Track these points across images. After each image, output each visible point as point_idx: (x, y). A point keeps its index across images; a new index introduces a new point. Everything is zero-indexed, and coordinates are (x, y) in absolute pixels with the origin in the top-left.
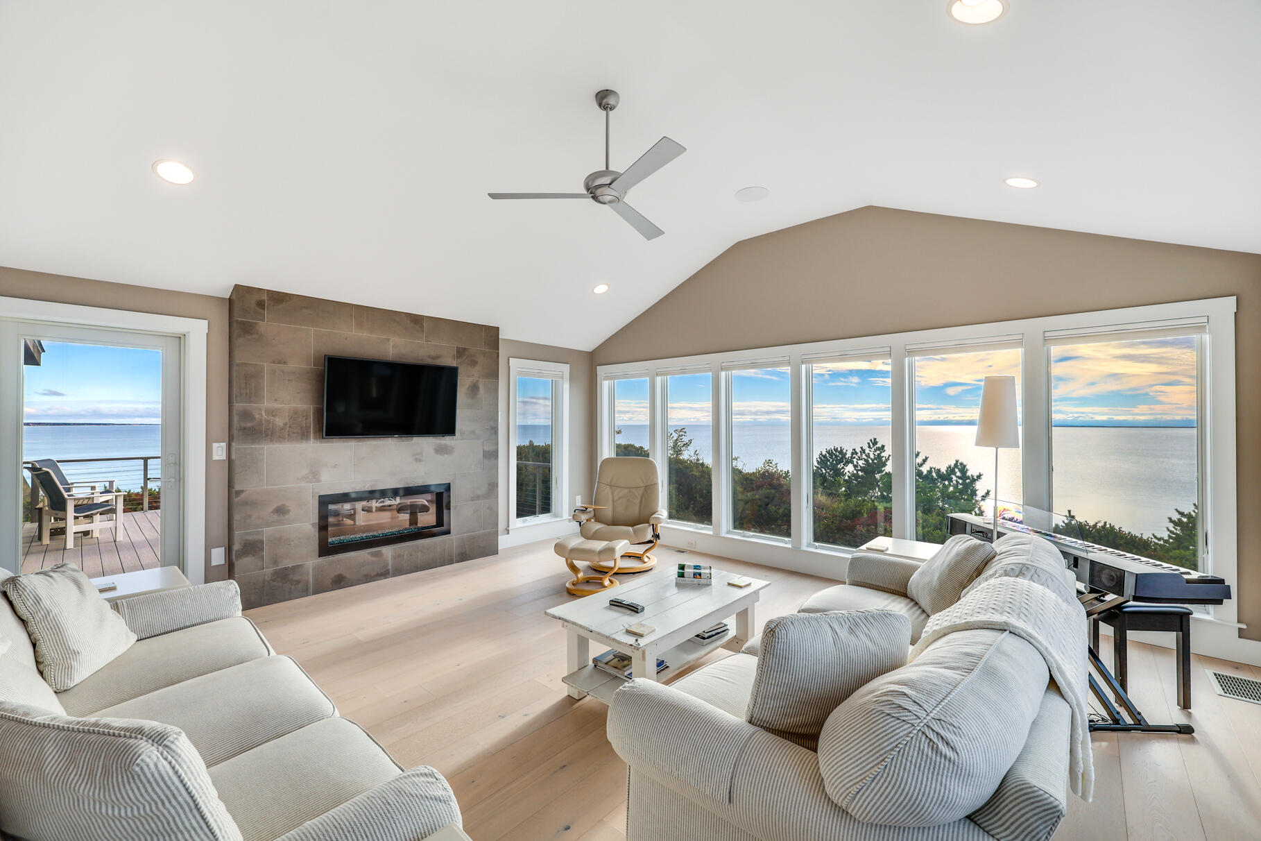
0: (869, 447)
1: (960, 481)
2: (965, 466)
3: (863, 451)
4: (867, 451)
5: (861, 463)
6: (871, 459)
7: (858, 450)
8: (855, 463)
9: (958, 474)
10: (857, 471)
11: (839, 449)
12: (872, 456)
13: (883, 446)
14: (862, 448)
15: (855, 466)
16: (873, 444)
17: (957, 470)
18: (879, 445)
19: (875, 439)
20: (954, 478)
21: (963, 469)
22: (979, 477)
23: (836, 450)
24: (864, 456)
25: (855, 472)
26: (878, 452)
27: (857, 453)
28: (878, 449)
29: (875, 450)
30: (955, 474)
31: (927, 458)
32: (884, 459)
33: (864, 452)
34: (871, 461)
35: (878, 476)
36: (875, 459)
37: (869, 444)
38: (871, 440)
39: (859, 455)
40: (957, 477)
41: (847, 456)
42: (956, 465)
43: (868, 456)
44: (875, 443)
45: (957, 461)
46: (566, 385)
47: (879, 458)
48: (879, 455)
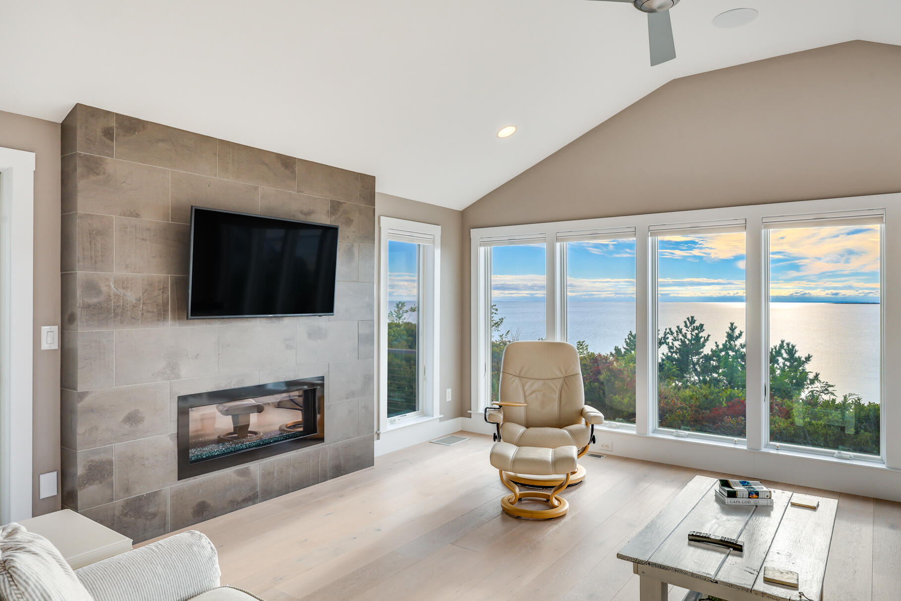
0: (686, 326)
1: (788, 364)
2: (793, 347)
3: (679, 330)
4: (684, 331)
5: (677, 344)
6: (688, 340)
7: (674, 330)
8: (671, 344)
9: (785, 355)
10: (672, 353)
12: (689, 336)
13: (702, 326)
14: (678, 327)
15: (670, 348)
16: (691, 323)
17: (783, 351)
18: (697, 324)
20: (781, 360)
21: (791, 351)
22: (808, 358)
24: (680, 337)
25: (670, 354)
26: (696, 331)
27: (672, 333)
28: (697, 328)
29: (693, 330)
30: (781, 355)
32: (702, 340)
33: (681, 332)
34: (687, 342)
35: (695, 359)
36: (692, 339)
37: (685, 322)
38: (688, 319)
39: (675, 335)
40: (784, 358)
42: (782, 346)
43: (685, 336)
44: (692, 321)
45: (783, 342)
46: (438, 252)
47: (697, 338)
48: (697, 335)
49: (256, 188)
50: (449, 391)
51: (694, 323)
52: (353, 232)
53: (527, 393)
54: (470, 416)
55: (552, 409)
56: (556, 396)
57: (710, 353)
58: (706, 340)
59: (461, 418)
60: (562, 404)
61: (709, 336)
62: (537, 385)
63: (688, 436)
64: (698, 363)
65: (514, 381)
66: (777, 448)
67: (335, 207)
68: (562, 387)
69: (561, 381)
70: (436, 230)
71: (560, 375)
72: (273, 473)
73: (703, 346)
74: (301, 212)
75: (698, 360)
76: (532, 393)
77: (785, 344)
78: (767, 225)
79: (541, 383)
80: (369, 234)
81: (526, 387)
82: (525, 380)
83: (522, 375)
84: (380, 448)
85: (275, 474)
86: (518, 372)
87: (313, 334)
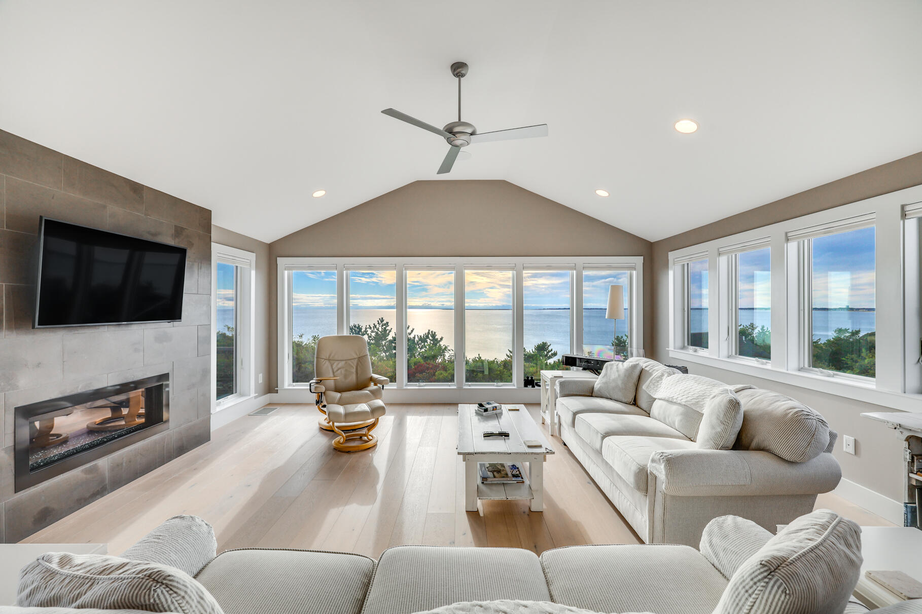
0: (379, 323)
1: (432, 342)
2: (435, 333)
3: (375, 326)
4: (377, 327)
5: (373, 334)
6: (380, 331)
7: (372, 326)
8: (370, 335)
9: (431, 338)
10: (370, 340)
11: (357, 326)
12: (380, 329)
13: (387, 323)
14: (374, 324)
15: (369, 337)
16: (381, 322)
17: (430, 336)
18: (385, 322)
19: (382, 318)
20: (429, 341)
21: (434, 335)
22: (442, 339)
23: (355, 326)
24: (375, 330)
25: (369, 341)
26: (384, 326)
27: (370, 328)
28: (385, 325)
29: (382, 326)
30: (429, 338)
31: (413, 329)
32: (388, 331)
33: (376, 327)
34: (379, 333)
35: (383, 343)
36: (382, 331)
37: (378, 321)
38: (380, 319)
39: (372, 329)
40: (430, 340)
41: (363, 331)
42: (429, 333)
43: (378, 330)
44: (382, 320)
45: (429, 330)
46: (253, 273)
47: (385, 330)
48: (385, 328)
49: (105, 207)
50: (261, 376)
51: (383, 321)
52: (194, 253)
53: (335, 370)
54: (277, 392)
55: (352, 379)
56: (354, 370)
57: (392, 339)
58: (390, 331)
59: (269, 394)
60: (358, 375)
61: (391, 329)
62: (342, 364)
63: (425, 386)
64: (385, 345)
65: (325, 363)
66: (470, 386)
67: (178, 231)
68: (357, 364)
69: (356, 360)
70: (252, 257)
71: (356, 357)
72: (122, 464)
73: (389, 334)
74: (149, 233)
75: (385, 344)
76: (337, 370)
77: (430, 332)
78: (465, 269)
79: (343, 363)
80: (207, 257)
81: (334, 366)
82: (332, 362)
83: (331, 358)
84: (215, 425)
85: (124, 464)
86: (328, 357)
87: (160, 339)
